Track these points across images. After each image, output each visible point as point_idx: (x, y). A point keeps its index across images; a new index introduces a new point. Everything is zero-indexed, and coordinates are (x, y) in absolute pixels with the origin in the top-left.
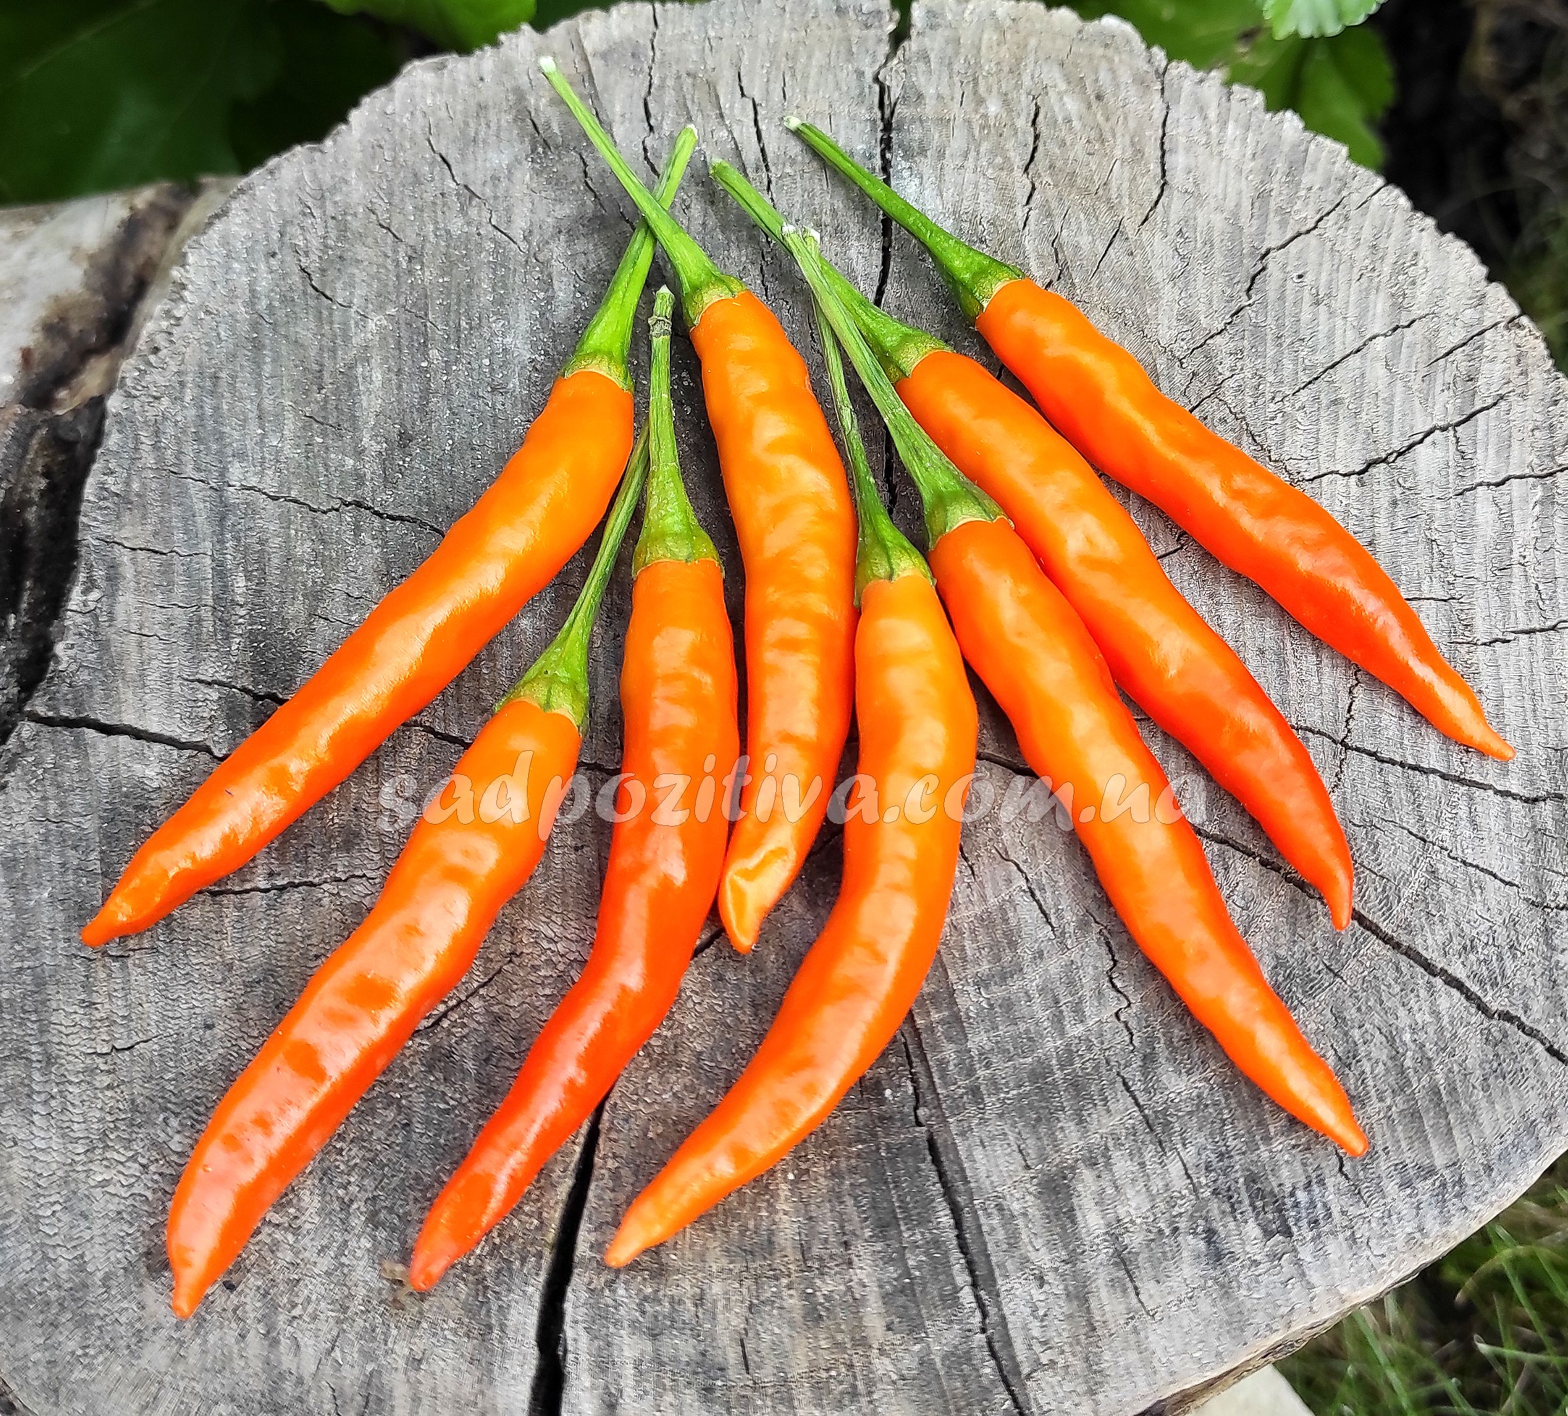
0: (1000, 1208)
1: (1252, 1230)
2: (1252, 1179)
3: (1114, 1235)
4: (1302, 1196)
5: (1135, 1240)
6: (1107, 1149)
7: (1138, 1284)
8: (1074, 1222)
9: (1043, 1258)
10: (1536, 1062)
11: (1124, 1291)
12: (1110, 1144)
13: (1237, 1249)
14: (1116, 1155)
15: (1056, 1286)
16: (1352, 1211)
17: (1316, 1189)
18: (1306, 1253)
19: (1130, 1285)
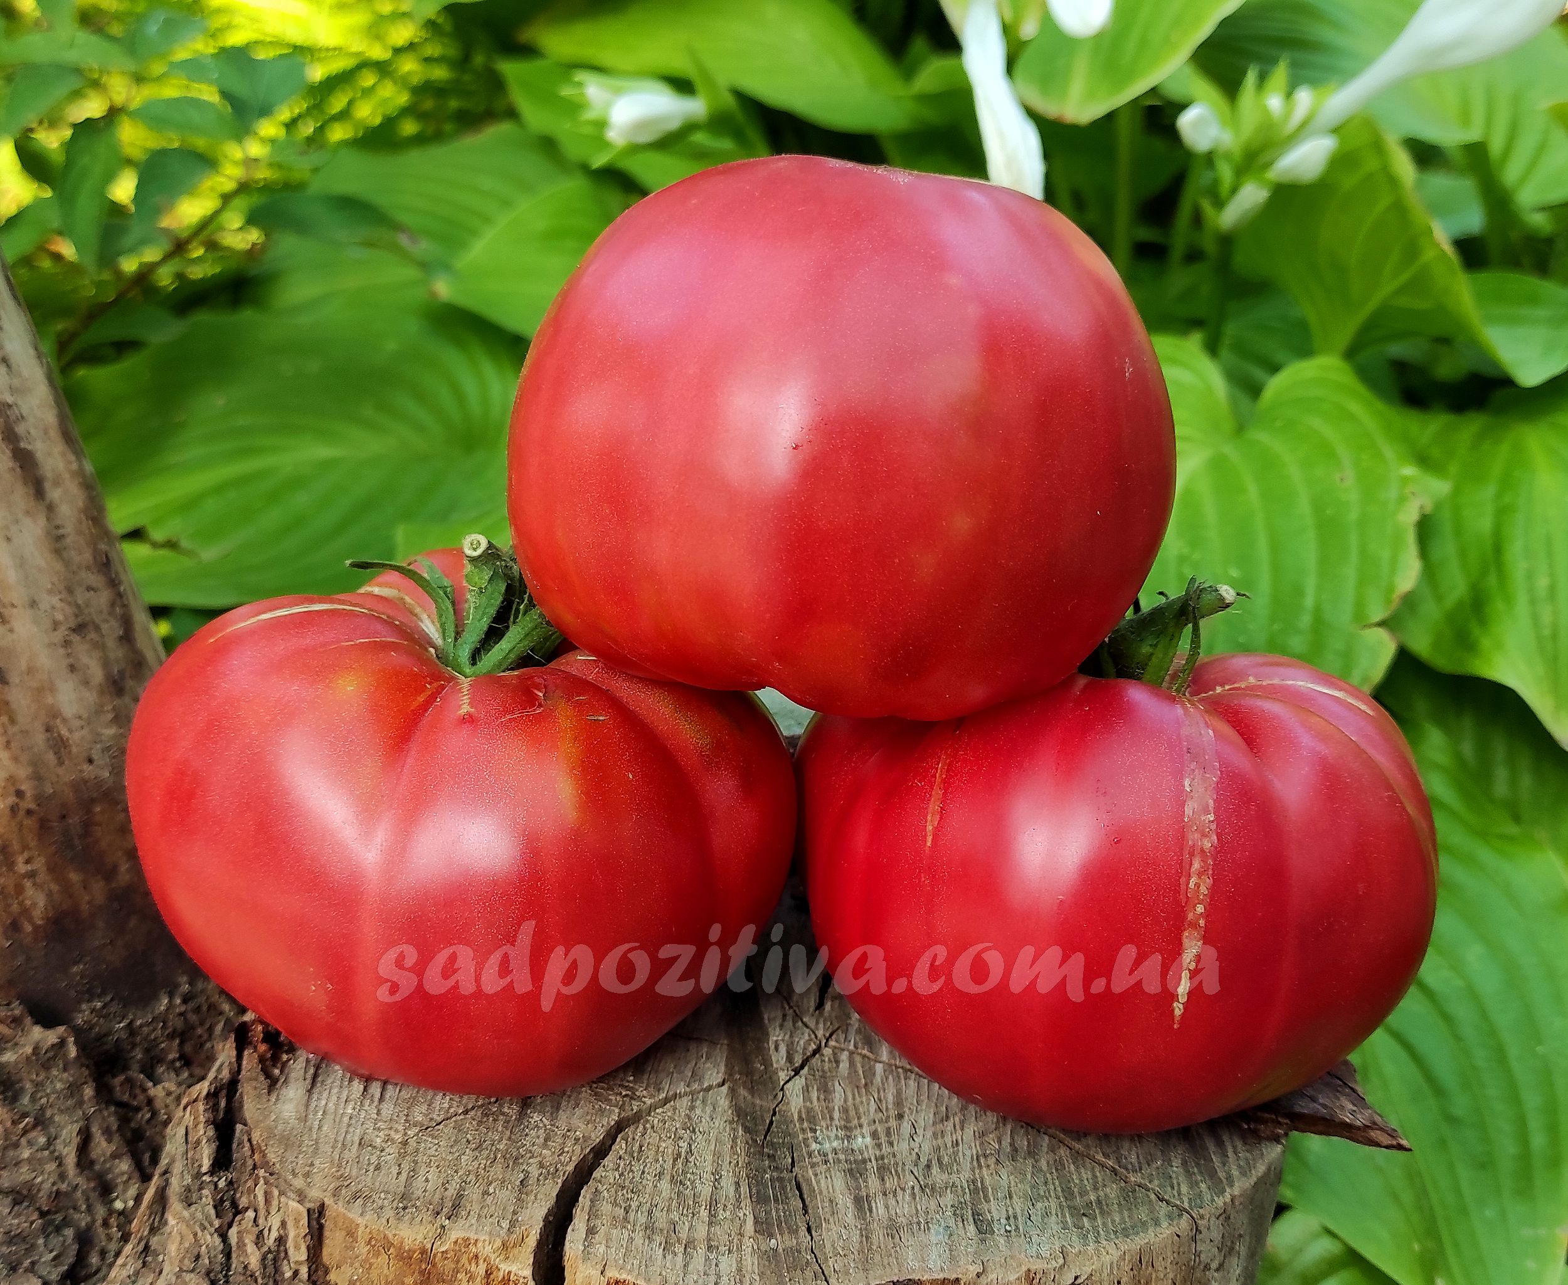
0: (831, 1201)
1: (971, 1228)
2: (976, 1214)
3: (892, 1218)
4: (1003, 1221)
5: (902, 1220)
7: (902, 1236)
8: (871, 1211)
9: (851, 1221)
10: (1150, 1202)
11: (893, 1239)
12: (898, 1190)
13: (961, 1234)
14: (899, 1194)
17: (1012, 1219)
19: (897, 1236)
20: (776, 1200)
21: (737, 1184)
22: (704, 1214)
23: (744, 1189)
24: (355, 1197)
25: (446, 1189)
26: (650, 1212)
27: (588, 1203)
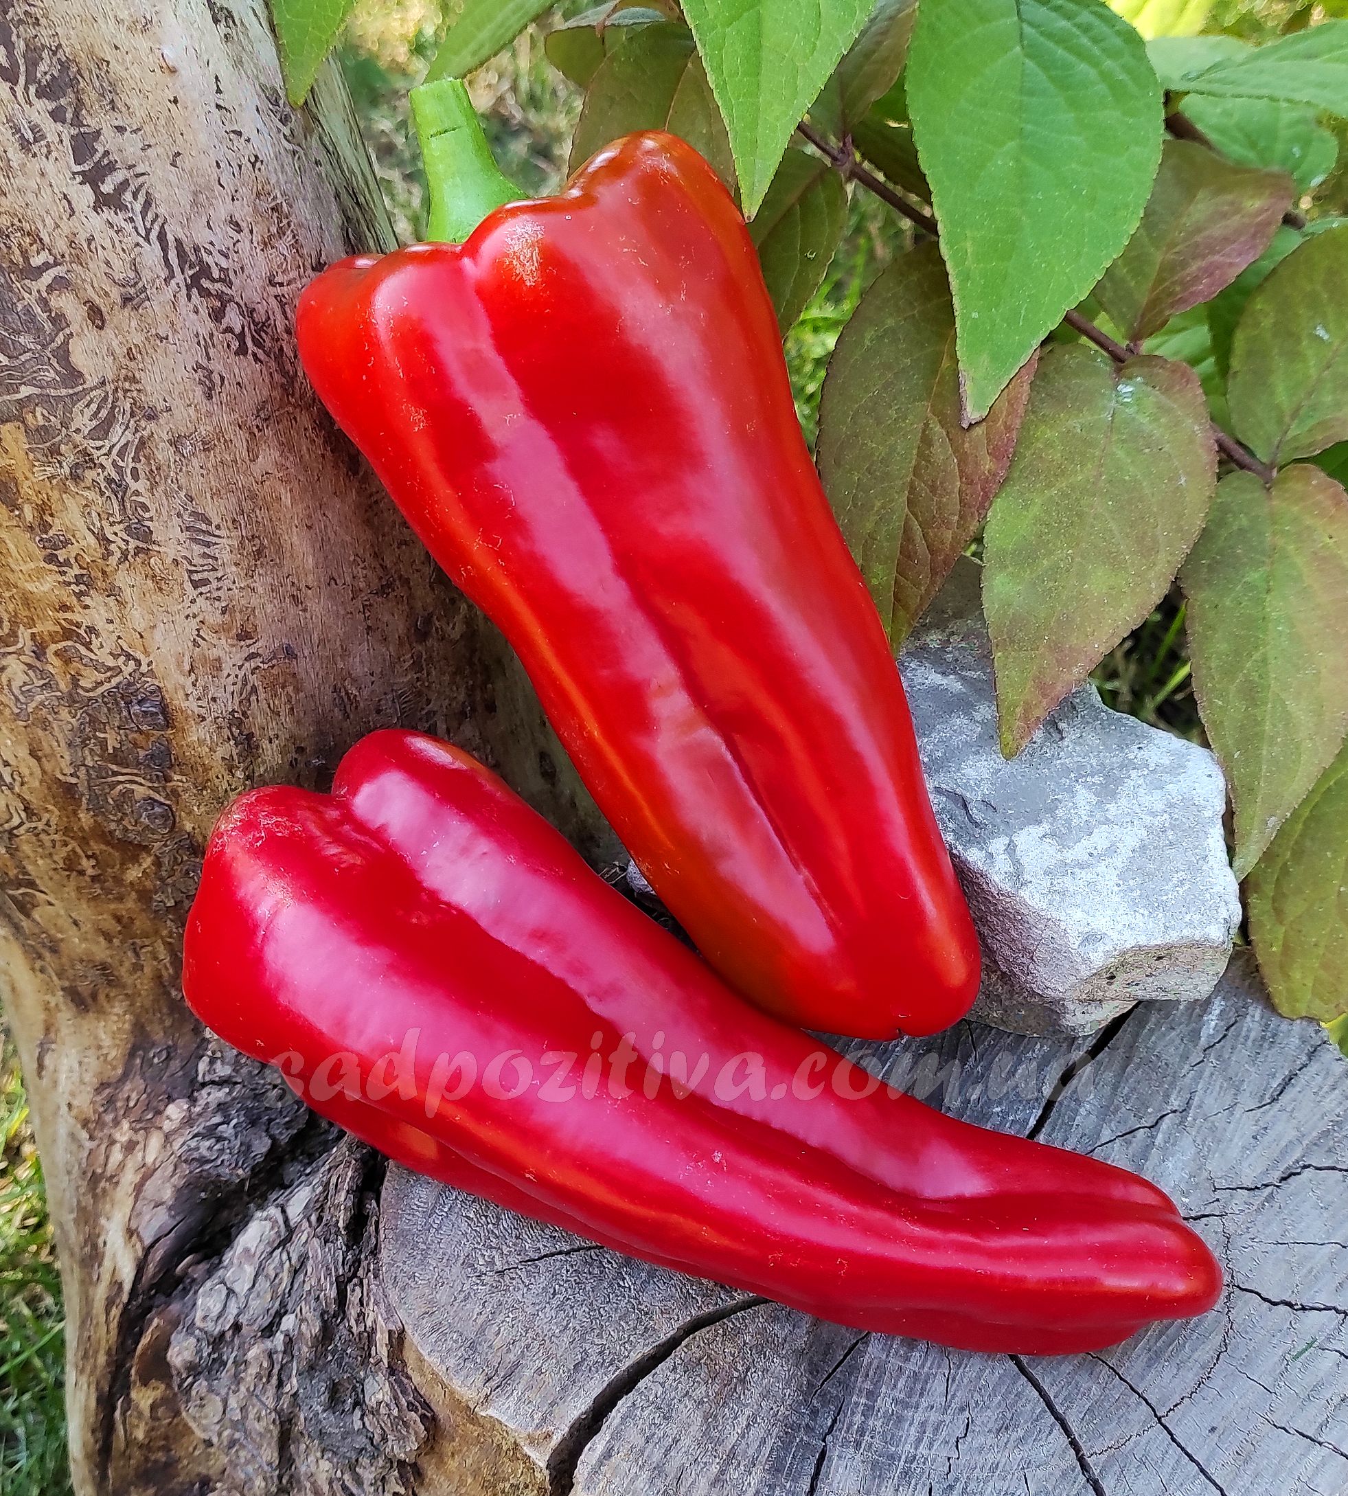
20: (788, 1474)
21: (763, 1441)
22: (715, 1469)
23: (766, 1451)
24: (433, 1330)
25: (509, 1351)
26: (667, 1451)
27: (618, 1421)
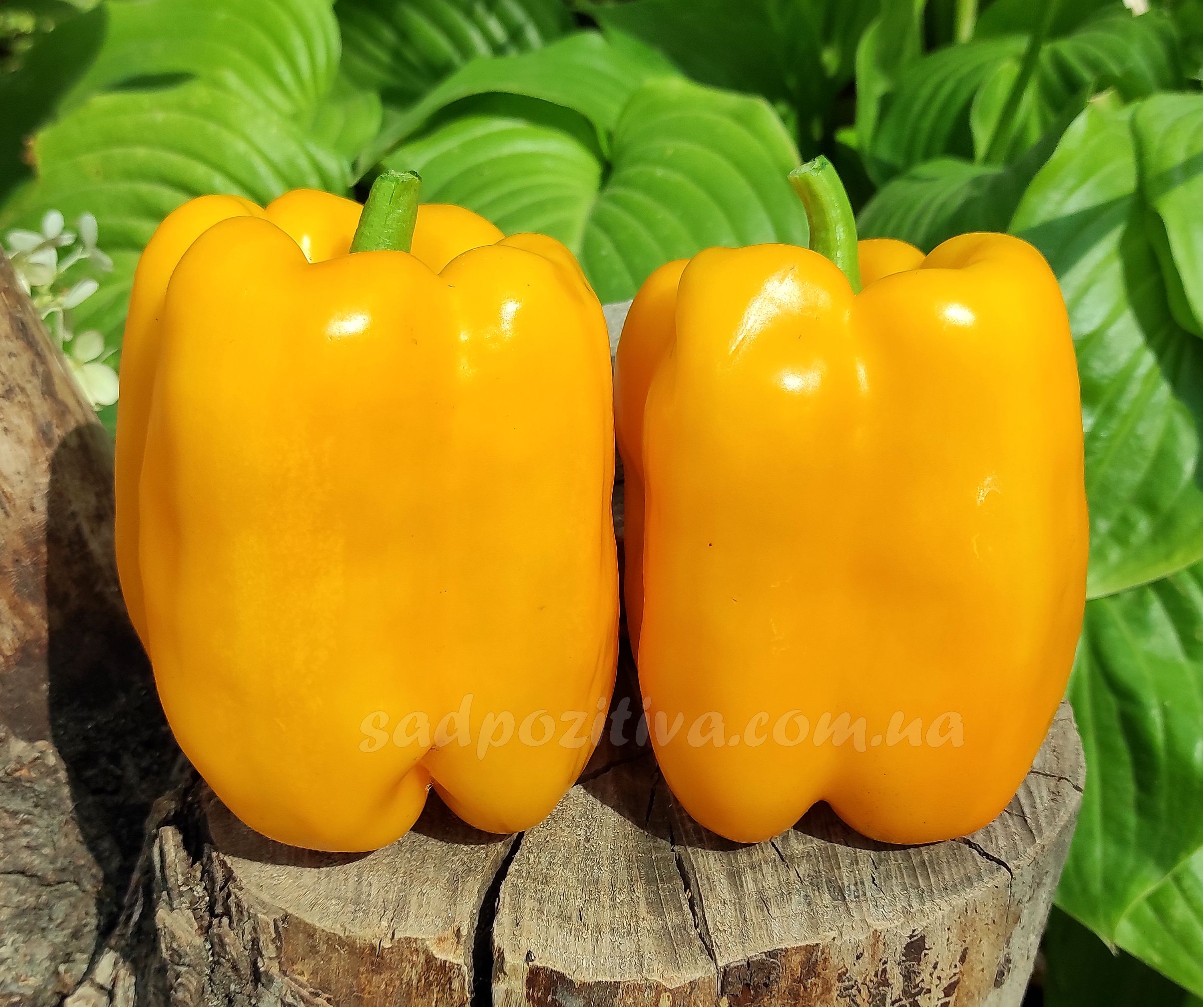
1: (827, 896)
2: (829, 881)
3: (759, 892)
4: (852, 887)
5: (770, 894)
6: (761, 864)
7: (769, 908)
8: (742, 886)
9: (726, 896)
10: (973, 857)
11: (762, 911)
12: (762, 863)
13: (819, 902)
14: (764, 866)
15: (730, 906)
16: (876, 896)
17: (860, 885)
18: (852, 906)
19: (765, 908)
20: (662, 879)
21: (629, 868)
22: (604, 898)
23: (635, 872)
27: (508, 898)
